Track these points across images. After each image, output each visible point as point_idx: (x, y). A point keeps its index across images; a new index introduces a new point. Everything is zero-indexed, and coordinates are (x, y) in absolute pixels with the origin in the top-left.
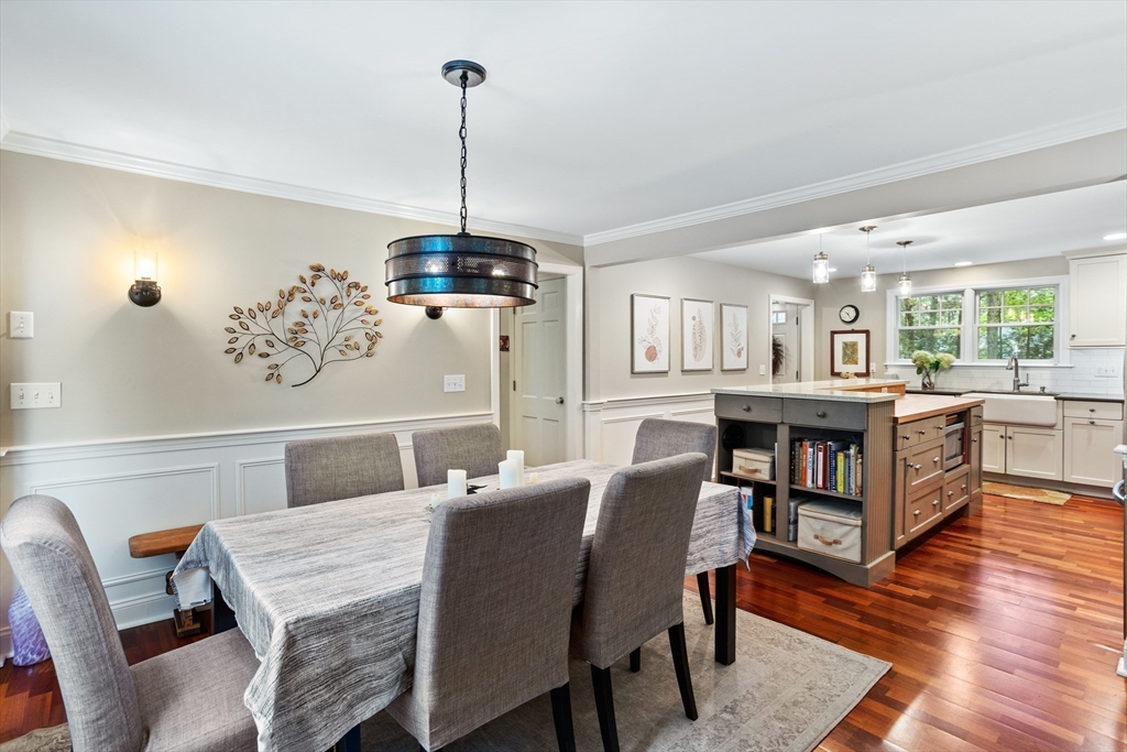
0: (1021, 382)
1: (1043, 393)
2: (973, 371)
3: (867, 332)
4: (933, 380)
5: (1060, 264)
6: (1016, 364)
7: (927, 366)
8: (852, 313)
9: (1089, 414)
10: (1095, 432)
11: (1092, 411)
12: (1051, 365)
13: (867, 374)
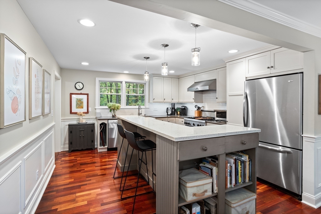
0: (140, 113)
2: (125, 110)
3: (87, 94)
12: (145, 107)
13: (88, 112)
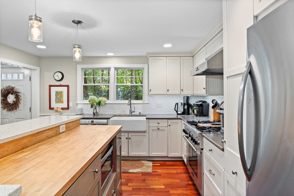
0: (132, 111)
1: (140, 115)
2: (114, 106)
3: (68, 86)
4: (98, 111)
5: (145, 59)
6: (131, 103)
7: (95, 104)
8: (60, 76)
9: (157, 125)
10: (160, 133)
11: (158, 123)
12: (142, 102)
13: (68, 108)
